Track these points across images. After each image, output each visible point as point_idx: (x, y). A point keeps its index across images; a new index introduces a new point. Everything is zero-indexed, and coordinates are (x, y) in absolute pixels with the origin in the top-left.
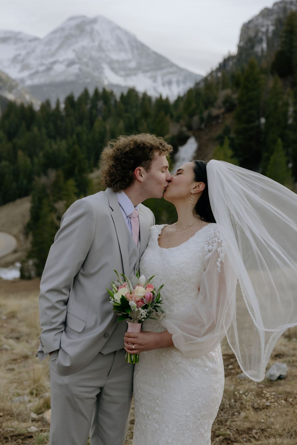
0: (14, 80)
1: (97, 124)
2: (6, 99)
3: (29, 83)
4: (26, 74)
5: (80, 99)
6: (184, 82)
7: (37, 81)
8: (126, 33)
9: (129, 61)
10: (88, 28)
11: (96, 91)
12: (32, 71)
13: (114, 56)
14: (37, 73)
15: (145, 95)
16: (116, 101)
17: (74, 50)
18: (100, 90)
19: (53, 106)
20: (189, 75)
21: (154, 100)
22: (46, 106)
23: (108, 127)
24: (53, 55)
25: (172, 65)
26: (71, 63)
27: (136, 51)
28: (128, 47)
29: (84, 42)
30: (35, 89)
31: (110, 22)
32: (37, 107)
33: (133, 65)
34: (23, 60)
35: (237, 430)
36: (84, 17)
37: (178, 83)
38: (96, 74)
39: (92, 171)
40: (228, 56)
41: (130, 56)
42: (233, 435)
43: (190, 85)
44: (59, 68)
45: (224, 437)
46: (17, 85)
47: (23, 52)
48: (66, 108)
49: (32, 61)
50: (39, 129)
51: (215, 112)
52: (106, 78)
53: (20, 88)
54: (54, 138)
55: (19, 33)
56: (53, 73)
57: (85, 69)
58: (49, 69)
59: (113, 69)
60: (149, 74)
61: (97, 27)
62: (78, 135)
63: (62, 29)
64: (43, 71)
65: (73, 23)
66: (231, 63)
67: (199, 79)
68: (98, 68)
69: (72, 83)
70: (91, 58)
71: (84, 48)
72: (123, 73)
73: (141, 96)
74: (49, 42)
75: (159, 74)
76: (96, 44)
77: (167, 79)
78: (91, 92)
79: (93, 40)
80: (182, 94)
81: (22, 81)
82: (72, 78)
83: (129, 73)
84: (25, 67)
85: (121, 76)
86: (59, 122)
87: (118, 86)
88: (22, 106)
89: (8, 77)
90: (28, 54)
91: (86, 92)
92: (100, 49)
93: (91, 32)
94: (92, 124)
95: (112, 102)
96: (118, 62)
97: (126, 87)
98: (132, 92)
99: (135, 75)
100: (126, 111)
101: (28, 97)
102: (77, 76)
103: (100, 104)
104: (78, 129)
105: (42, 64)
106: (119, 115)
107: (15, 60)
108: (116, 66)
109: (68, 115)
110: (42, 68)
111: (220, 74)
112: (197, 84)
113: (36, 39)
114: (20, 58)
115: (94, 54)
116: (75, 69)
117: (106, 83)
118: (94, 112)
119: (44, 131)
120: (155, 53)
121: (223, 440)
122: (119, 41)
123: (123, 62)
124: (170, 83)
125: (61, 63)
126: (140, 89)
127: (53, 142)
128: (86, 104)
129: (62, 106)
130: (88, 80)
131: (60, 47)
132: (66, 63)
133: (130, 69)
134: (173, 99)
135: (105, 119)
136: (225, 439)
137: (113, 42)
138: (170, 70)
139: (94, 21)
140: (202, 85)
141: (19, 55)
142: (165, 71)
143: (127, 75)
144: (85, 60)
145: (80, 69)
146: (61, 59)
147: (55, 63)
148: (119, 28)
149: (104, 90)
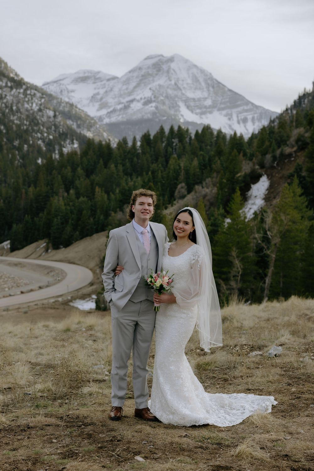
0: (92, 119)
1: (171, 161)
2: (85, 137)
3: (107, 120)
4: (104, 112)
5: (155, 136)
6: (259, 119)
7: (114, 119)
8: (202, 71)
9: (205, 99)
10: (165, 67)
11: (172, 129)
12: (111, 109)
13: (190, 94)
14: (114, 111)
15: (220, 132)
16: (190, 138)
17: (151, 89)
18: (176, 128)
19: (130, 144)
20: (264, 112)
21: (228, 137)
22: (123, 143)
23: (182, 165)
24: (130, 94)
25: (248, 102)
26: (148, 102)
27: (211, 89)
28: (203, 84)
29: (161, 81)
30: (112, 127)
31: (186, 61)
32: (114, 145)
33: (209, 102)
34: (101, 99)
36: (161, 56)
37: (253, 121)
38: (172, 112)
39: (166, 208)
40: (303, 94)
41: (206, 94)
44: (136, 106)
46: (95, 123)
47: (102, 91)
48: (142, 146)
49: (111, 100)
50: (116, 166)
51: (288, 150)
52: (182, 116)
53: (98, 126)
54: (131, 175)
55: (99, 72)
56: (130, 111)
57: (161, 107)
58: (126, 107)
59: (188, 107)
60: (224, 112)
61: (173, 65)
62: (153, 173)
63: (139, 68)
64: (121, 109)
65: (151, 62)
66: (306, 101)
67: (273, 117)
68: (175, 107)
69: (148, 120)
70: (168, 97)
71: (160, 86)
72: (198, 111)
73: (215, 133)
74: (127, 81)
75: (234, 112)
76: (173, 82)
77: (242, 116)
78: (167, 130)
79: (170, 79)
80: (256, 132)
81: (101, 119)
82: (148, 116)
83: (205, 110)
84: (103, 106)
85: (197, 114)
86: (135, 159)
87: (193, 124)
88: (100, 144)
89: (87, 116)
90: (107, 93)
91: (162, 129)
92: (177, 87)
93: (168, 71)
94: (167, 161)
95: (187, 140)
96: (194, 100)
97: (201, 125)
98: (207, 129)
99: (211, 112)
100: (201, 149)
101: (106, 136)
102: (154, 114)
103: (176, 141)
104: (154, 166)
105: (120, 103)
106: (194, 153)
107: (93, 98)
108: (192, 104)
109: (144, 153)
110: (119, 107)
111: (295, 112)
112: (272, 122)
113: (114, 78)
114: (99, 97)
116: (151, 107)
117: (181, 121)
118: (170, 149)
119: (120, 168)
120: (230, 91)
122: (195, 79)
123: (199, 100)
124: (245, 121)
125: (138, 101)
126: (215, 126)
127: (129, 179)
128: (163, 142)
129: (139, 144)
130: (164, 118)
131: (138, 85)
132: (143, 101)
133: (206, 107)
134: (247, 136)
135: (179, 157)
137: (189, 81)
138: (246, 107)
139: (171, 60)
140: (277, 123)
141: (98, 94)
142: (240, 109)
143: (202, 113)
144: (161, 98)
145: (157, 108)
146: (138, 98)
147: (132, 101)
148: (195, 66)
149: (180, 127)
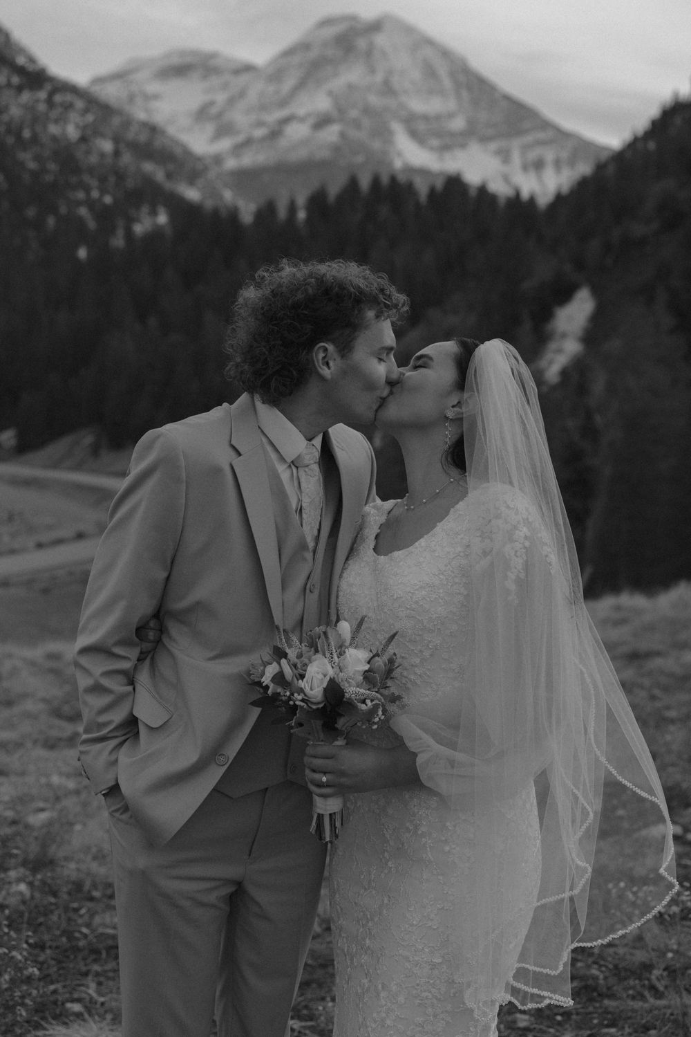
0: (199, 159)
2: (182, 198)
3: (231, 164)
4: (225, 144)
5: (340, 198)
6: (572, 162)
7: (249, 159)
8: (446, 53)
9: (451, 116)
10: (361, 43)
11: (376, 182)
12: (240, 138)
13: (418, 105)
14: (248, 142)
15: (483, 190)
16: (417, 204)
17: (330, 93)
18: (385, 180)
19: (282, 213)
20: (582, 147)
21: (502, 202)
22: (266, 212)
24: (283, 103)
25: (546, 125)
26: (322, 122)
27: (465, 94)
28: (447, 83)
29: (353, 74)
30: (243, 178)
31: (409, 30)
32: (247, 217)
33: (458, 124)
34: (220, 115)
35: (616, 967)
36: (353, 18)
37: (558, 164)
38: (376, 145)
40: (673, 104)
41: (451, 105)
42: (606, 978)
43: (585, 168)
44: (298, 131)
45: (583, 983)
46: (206, 169)
47: (221, 98)
48: (309, 220)
49: (240, 118)
51: (638, 229)
52: (400, 154)
53: (212, 174)
55: (213, 56)
56: (283, 143)
57: (353, 134)
58: (275, 134)
59: (414, 134)
60: (493, 146)
61: (380, 40)
63: (304, 46)
64: (264, 139)
65: (330, 32)
66: (678, 120)
67: (604, 156)
68: (383, 133)
69: (322, 165)
70: (367, 111)
71: (350, 87)
72: (435, 142)
73: (473, 193)
74: (276, 73)
75: (516, 145)
76: (379, 78)
77: (532, 155)
78: (365, 182)
79: (372, 71)
80: (565, 189)
81: (218, 159)
82: (324, 154)
83: (450, 142)
84: (224, 130)
85: (432, 149)
87: (424, 172)
88: (216, 212)
89: (187, 152)
90: (231, 101)
91: (353, 183)
92: (388, 89)
93: (369, 54)
95: (410, 206)
96: (426, 118)
97: (441, 174)
98: (454, 183)
99: (463, 146)
100: (441, 226)
101: (228, 195)
102: (336, 149)
103: (384, 211)
105: (260, 124)
107: (202, 114)
108: (421, 127)
109: (313, 235)
110: (259, 133)
111: (652, 145)
112: (600, 168)
113: (248, 68)
114: (214, 110)
115: (374, 100)
116: (331, 134)
117: (398, 164)
118: (371, 228)
120: (507, 98)
121: (580, 989)
122: (430, 72)
123: (438, 118)
124: (539, 165)
125: (302, 120)
126: (473, 177)
128: (354, 211)
129: (302, 215)
130: (360, 159)
131: (301, 85)
132: (311, 121)
133: (452, 134)
134: (544, 200)
135: (393, 244)
136: (586, 987)
137: (416, 75)
138: (541, 135)
139: (376, 26)
140: (611, 170)
141: (212, 103)
142: (529, 138)
143: (445, 148)
144: (354, 113)
145: (342, 135)
146: (301, 112)
147: (287, 120)
148: (430, 42)
149: (393, 179)
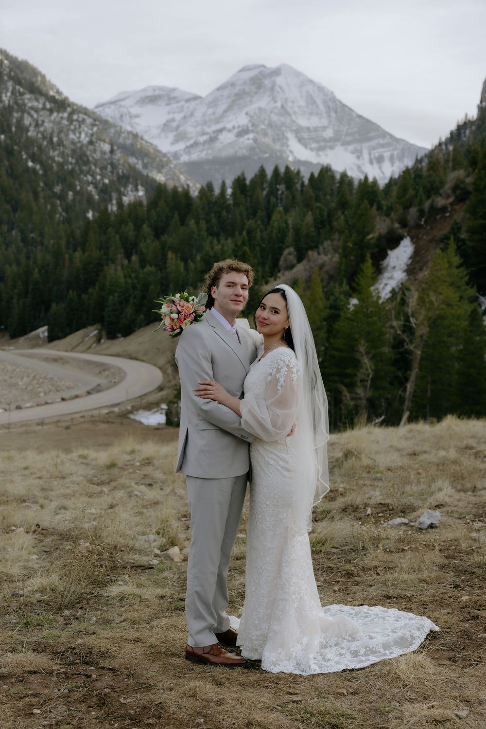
0: (165, 155)
1: (275, 217)
2: (154, 181)
3: (185, 158)
4: (181, 146)
5: (253, 181)
6: (400, 158)
7: (195, 156)
8: (321, 89)
9: (324, 128)
10: (267, 82)
11: (276, 171)
12: (191, 142)
13: (303, 122)
14: (196, 144)
15: (344, 175)
16: (303, 184)
17: (248, 114)
18: (282, 170)
19: (217, 191)
20: (407, 147)
21: (356, 183)
22: (207, 190)
23: (290, 221)
24: (218, 120)
25: (385, 134)
26: (243, 132)
27: (333, 114)
28: (322, 107)
29: (262, 102)
30: (193, 167)
31: (298, 74)
32: (194, 193)
33: (329, 133)
34: (178, 127)
36: (263, 66)
37: (391, 160)
38: (277, 147)
39: (267, 283)
40: (464, 122)
41: (325, 122)
44: (227, 138)
46: (168, 161)
47: (178, 117)
48: (234, 194)
49: (190, 129)
50: (197, 223)
51: (441, 202)
52: (291, 152)
53: (172, 165)
54: (218, 235)
55: (174, 90)
56: (217, 145)
57: (262, 140)
58: (213, 140)
59: (300, 140)
60: (351, 148)
61: (279, 80)
62: (249, 232)
63: (231, 83)
64: (205, 142)
65: (248, 75)
66: (468, 132)
67: (421, 154)
68: (281, 138)
69: (244, 158)
70: (271, 125)
71: (261, 109)
72: (314, 145)
73: (338, 177)
74: (213, 102)
75: (365, 147)
76: (279, 104)
77: (375, 154)
78: (269, 172)
79: (274, 99)
80: (396, 175)
81: (176, 155)
82: (243, 151)
83: (324, 145)
84: (180, 137)
85: (312, 149)
86: (224, 213)
87: (306, 163)
88: (175, 190)
89: (157, 151)
90: (185, 119)
91: (262, 171)
92: (284, 111)
93: (272, 89)
94: (269, 217)
95: (298, 186)
96: (308, 129)
97: (317, 165)
98: (326, 171)
99: (332, 148)
100: (317, 199)
101: (183, 179)
102: (252, 149)
103: (282, 188)
104: (250, 223)
105: (204, 134)
106: (307, 206)
107: (166, 127)
108: (305, 135)
109: (236, 204)
110: (202, 139)
111: (451, 148)
112: (418, 162)
113: (196, 98)
114: (174, 124)
115: (275, 118)
116: (248, 140)
117: (290, 159)
118: (273, 199)
119: (203, 225)
120: (360, 118)
122: (311, 101)
123: (316, 129)
124: (379, 160)
125: (229, 131)
126: (338, 167)
127: (215, 241)
128: (263, 189)
129: (229, 191)
130: (266, 155)
131: (229, 108)
132: (236, 131)
133: (325, 140)
134: (383, 181)
135: (286, 210)
137: (302, 103)
138: (381, 141)
139: (277, 72)
140: (425, 164)
141: (173, 120)
142: (373, 143)
143: (320, 148)
144: (262, 127)
145: (255, 140)
146: (229, 126)
147: (221, 131)
148: (311, 82)
149: (287, 168)
